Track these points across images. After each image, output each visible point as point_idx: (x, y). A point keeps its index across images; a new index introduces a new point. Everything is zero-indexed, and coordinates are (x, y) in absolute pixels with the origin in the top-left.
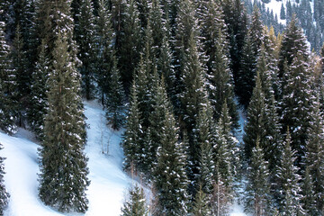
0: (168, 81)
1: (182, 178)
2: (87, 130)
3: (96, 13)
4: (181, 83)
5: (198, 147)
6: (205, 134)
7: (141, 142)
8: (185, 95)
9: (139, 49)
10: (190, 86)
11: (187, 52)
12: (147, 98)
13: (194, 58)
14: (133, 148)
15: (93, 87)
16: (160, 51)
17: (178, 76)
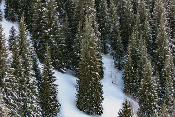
0: (148, 43)
1: (155, 96)
2: (104, 70)
3: (109, 7)
4: (156, 44)
5: (165, 79)
6: (168, 72)
7: (133, 77)
8: (158, 51)
9: (133, 25)
10: (161, 46)
11: (159, 27)
12: (136, 52)
13: (163, 30)
14: (129, 80)
15: (107, 47)
16: (144, 26)
17: (154, 40)
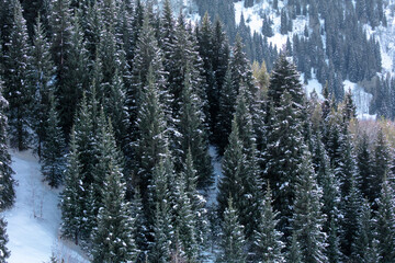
0: (118, 126)
1: (129, 247)
2: (15, 188)
4: (137, 129)
5: (154, 207)
6: (162, 191)
7: (82, 203)
8: (141, 144)
9: (86, 86)
10: (147, 133)
11: (144, 90)
12: (90, 147)
13: (152, 97)
14: (73, 210)
15: (26, 134)
16: (110, 89)
17: (133, 119)
